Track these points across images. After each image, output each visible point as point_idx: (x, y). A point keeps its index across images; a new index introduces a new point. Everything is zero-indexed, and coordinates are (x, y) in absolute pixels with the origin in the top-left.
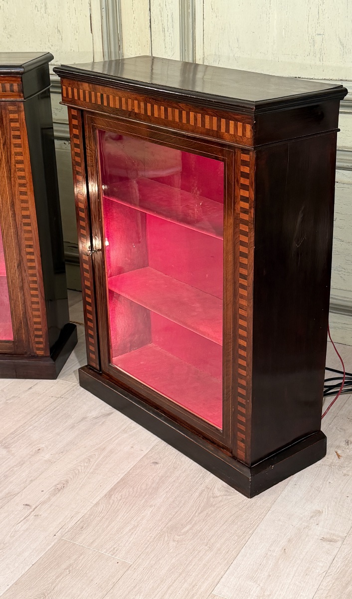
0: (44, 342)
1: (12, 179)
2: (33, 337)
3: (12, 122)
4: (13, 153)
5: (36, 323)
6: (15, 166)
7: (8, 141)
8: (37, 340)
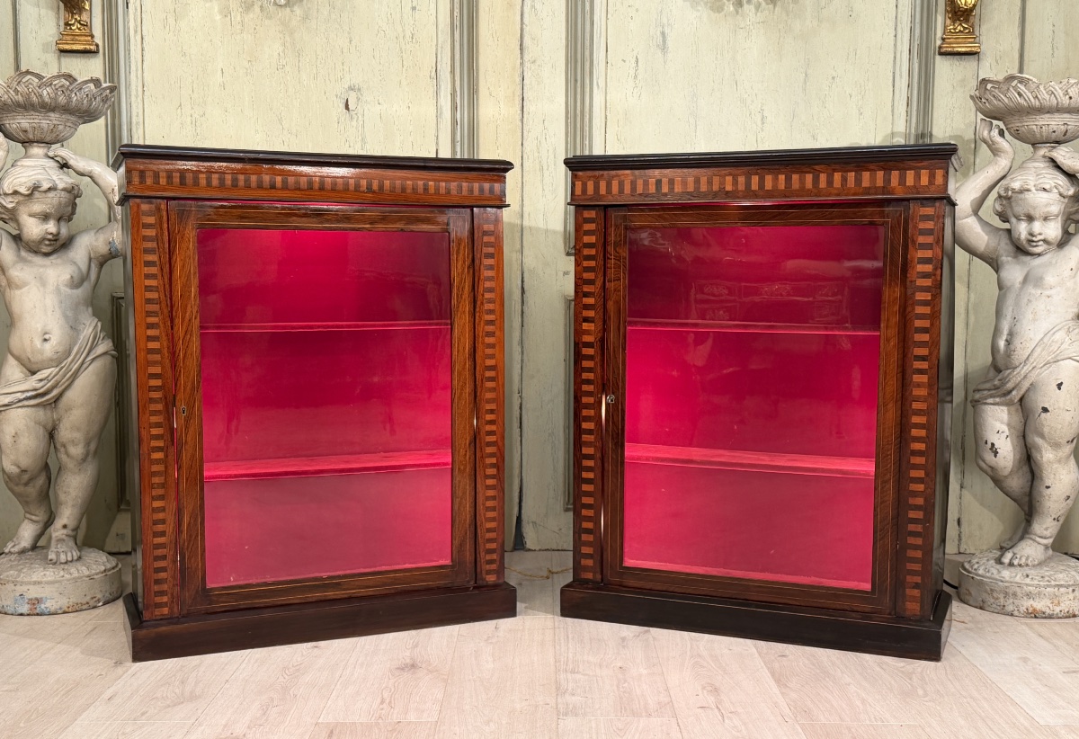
0: (498, 559)
1: (477, 315)
2: (483, 554)
3: (486, 235)
4: (482, 277)
5: (489, 530)
6: (483, 295)
7: (477, 262)
8: (488, 557)
